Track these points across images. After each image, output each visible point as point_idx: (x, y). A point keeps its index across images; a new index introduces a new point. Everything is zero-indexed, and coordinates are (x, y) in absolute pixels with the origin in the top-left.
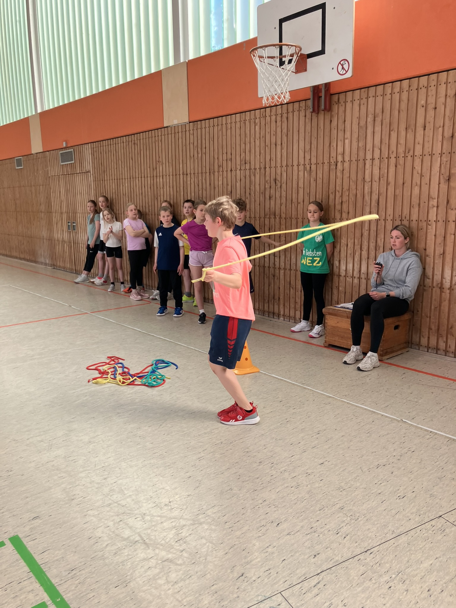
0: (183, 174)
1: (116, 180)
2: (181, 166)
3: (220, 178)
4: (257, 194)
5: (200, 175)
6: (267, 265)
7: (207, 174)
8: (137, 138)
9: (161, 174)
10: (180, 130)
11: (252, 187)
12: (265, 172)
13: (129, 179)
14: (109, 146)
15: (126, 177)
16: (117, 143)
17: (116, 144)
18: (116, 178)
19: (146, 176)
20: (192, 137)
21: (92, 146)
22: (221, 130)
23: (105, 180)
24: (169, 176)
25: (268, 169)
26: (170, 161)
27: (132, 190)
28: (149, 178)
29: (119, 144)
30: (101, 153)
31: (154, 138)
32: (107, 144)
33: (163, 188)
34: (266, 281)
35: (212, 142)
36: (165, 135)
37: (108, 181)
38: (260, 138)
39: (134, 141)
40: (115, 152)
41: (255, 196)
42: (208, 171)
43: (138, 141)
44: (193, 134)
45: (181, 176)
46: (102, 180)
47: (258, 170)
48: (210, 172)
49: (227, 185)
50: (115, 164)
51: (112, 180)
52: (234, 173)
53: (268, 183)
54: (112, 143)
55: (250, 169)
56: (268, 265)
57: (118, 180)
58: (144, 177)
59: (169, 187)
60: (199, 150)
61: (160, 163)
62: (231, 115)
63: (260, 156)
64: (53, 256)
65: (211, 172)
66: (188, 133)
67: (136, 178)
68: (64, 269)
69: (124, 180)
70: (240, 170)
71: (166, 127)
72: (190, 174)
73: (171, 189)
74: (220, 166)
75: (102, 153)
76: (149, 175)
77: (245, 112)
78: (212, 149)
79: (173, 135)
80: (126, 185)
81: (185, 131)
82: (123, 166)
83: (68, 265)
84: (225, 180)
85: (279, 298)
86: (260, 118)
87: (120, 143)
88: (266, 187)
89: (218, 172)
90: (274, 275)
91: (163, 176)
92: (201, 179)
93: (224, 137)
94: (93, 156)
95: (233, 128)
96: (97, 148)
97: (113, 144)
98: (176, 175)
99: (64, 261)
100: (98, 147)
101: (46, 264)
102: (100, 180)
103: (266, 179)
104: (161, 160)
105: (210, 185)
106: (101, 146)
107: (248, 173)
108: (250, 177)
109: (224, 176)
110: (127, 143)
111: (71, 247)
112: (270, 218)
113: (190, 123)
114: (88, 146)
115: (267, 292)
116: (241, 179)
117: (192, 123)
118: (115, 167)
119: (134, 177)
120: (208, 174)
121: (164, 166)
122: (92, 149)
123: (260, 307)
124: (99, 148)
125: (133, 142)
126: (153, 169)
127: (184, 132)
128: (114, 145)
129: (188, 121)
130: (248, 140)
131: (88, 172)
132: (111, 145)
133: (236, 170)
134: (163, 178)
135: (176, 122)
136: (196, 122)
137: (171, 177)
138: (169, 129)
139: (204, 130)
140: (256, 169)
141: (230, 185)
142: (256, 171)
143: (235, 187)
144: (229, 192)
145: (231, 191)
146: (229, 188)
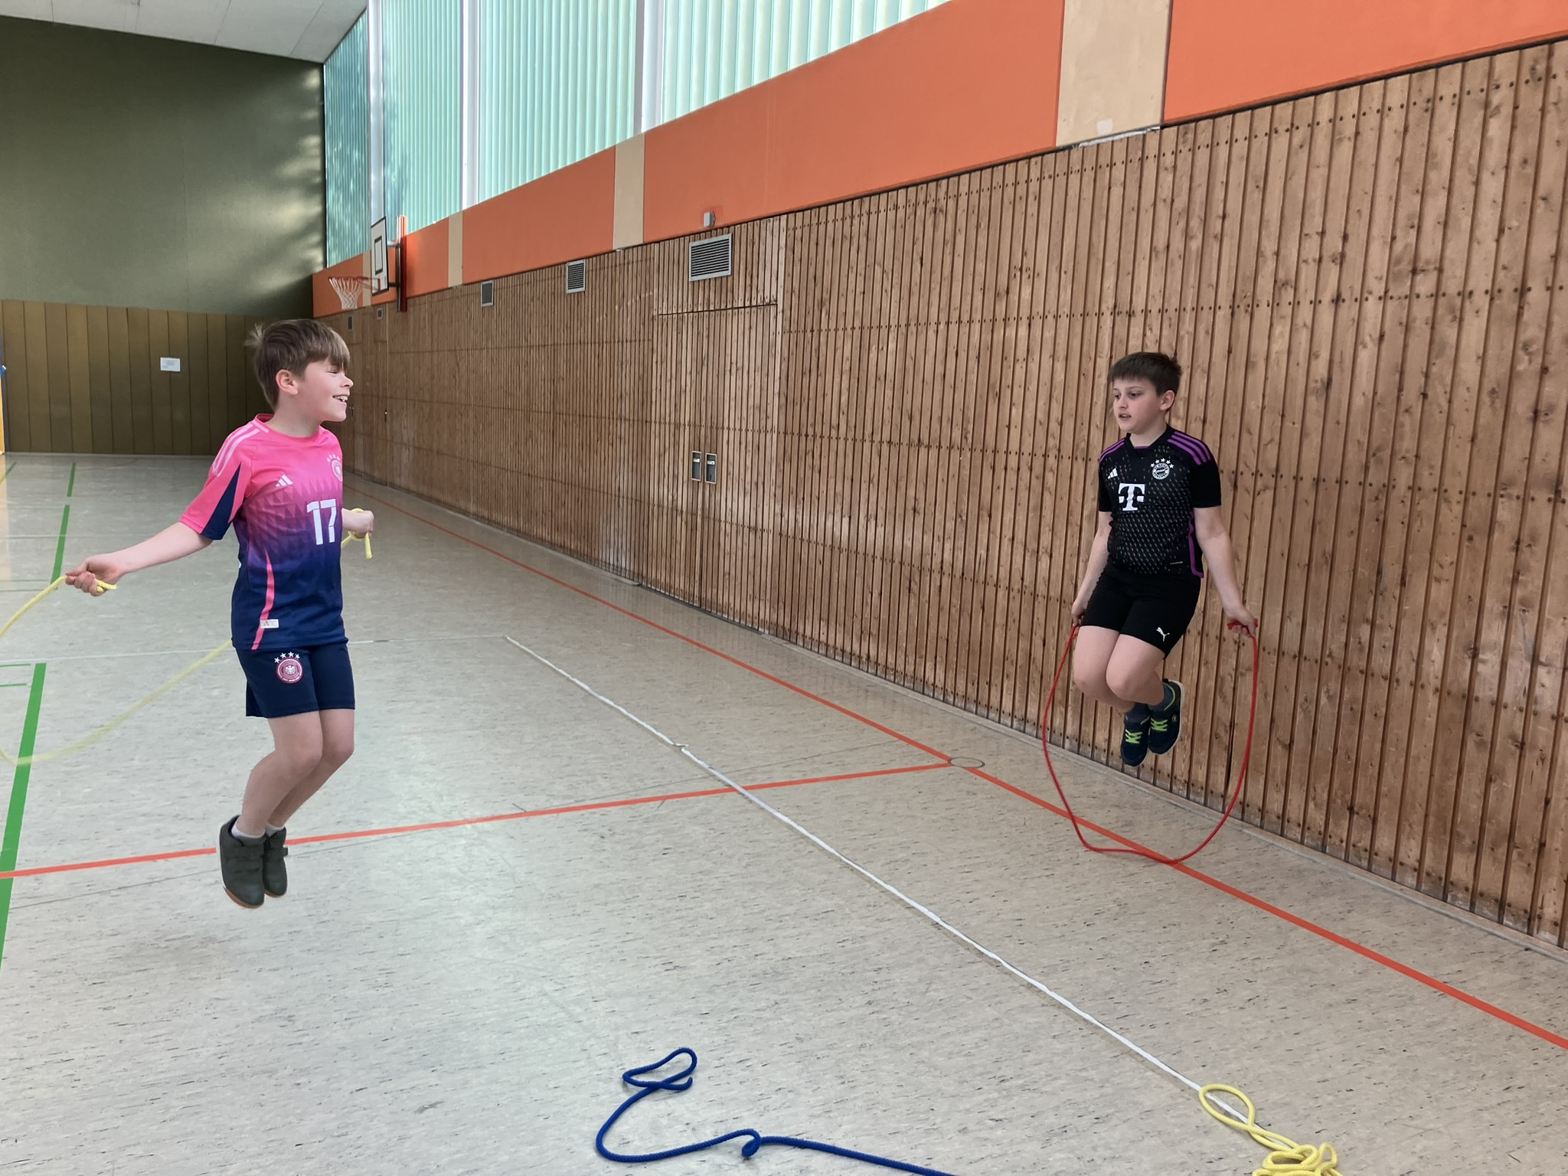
0: (1115, 311)
1: (857, 332)
2: (1109, 283)
3: (1282, 329)
4: (1465, 397)
5: (1188, 317)
6: (1485, 691)
7: (1219, 313)
8: (947, 193)
9: (1025, 312)
10: (1120, 156)
11: (1442, 368)
12: (1521, 308)
13: (903, 329)
14: (848, 221)
15: (893, 322)
16: (874, 209)
17: (869, 213)
18: (857, 324)
19: (965, 318)
20: (1167, 178)
21: (791, 225)
22: (1306, 149)
23: (820, 331)
24: (1056, 317)
25: (1537, 295)
26: (1067, 265)
27: (910, 363)
28: (976, 327)
29: (882, 215)
30: (817, 244)
31: (1010, 190)
32: (839, 216)
33: (1027, 360)
34: (1475, 757)
35: (1255, 196)
36: (1053, 177)
37: (832, 334)
38: (1507, 167)
39: (936, 200)
40: (863, 240)
41: (1450, 402)
42: (1224, 300)
43: (951, 203)
44: (1175, 167)
45: (1107, 320)
46: (812, 331)
47: (1481, 301)
48: (1232, 308)
49: (1312, 355)
50: (860, 279)
51: (845, 329)
52: (1348, 311)
53: (1530, 354)
54: (857, 211)
55: (1437, 295)
56: (1494, 694)
57: (866, 332)
58: (960, 322)
59: (1053, 356)
60: (1196, 224)
61: (1025, 276)
62: (1362, 83)
63: (1498, 241)
64: (640, 549)
65: (1242, 304)
66: (1150, 166)
67: (927, 324)
68: (669, 592)
69: (884, 331)
70: (1385, 297)
71: (1063, 149)
72: (1146, 312)
73: (1060, 366)
74: (1285, 284)
75: (821, 242)
76: (977, 316)
77: (1438, 66)
78: (1252, 218)
79: (1089, 175)
80: (892, 346)
81: (1141, 160)
82: (887, 285)
83: (680, 583)
84: (1303, 336)
85: (1542, 845)
86: (1515, 85)
87: (886, 211)
88: (1520, 368)
89: (1274, 304)
90: (1523, 744)
91: (1030, 318)
92: (1192, 330)
93: (1318, 175)
94: (790, 253)
95: (1369, 137)
96: (806, 229)
97: (861, 215)
98: (1084, 315)
99: (671, 569)
100: (810, 225)
101: (618, 570)
102: (805, 331)
103: (1522, 338)
104: (1029, 262)
105: (1230, 351)
106: (818, 224)
107: (1422, 310)
108: (1433, 328)
109: (1299, 321)
110: (910, 210)
111: (694, 529)
112: (1525, 500)
113: (1163, 127)
114: (776, 223)
115: (1475, 808)
116: (1382, 337)
117: (1176, 128)
118: (860, 289)
119: (922, 320)
120: (1223, 314)
121: (1040, 284)
122: (791, 232)
123: (1428, 862)
124: (814, 228)
125: (931, 205)
126: (997, 295)
127: (1136, 164)
128: (865, 218)
129: (1157, 120)
130: (1439, 178)
131: (769, 304)
132: (852, 217)
133: (1361, 300)
134: (1030, 325)
135: (1105, 128)
136: (1193, 125)
137: (1064, 322)
138: (1076, 155)
139: (1222, 151)
140: (1471, 293)
141: (1325, 355)
142: (1471, 303)
143: (1348, 363)
144: (1316, 381)
145: (1326, 380)
146: (1320, 368)
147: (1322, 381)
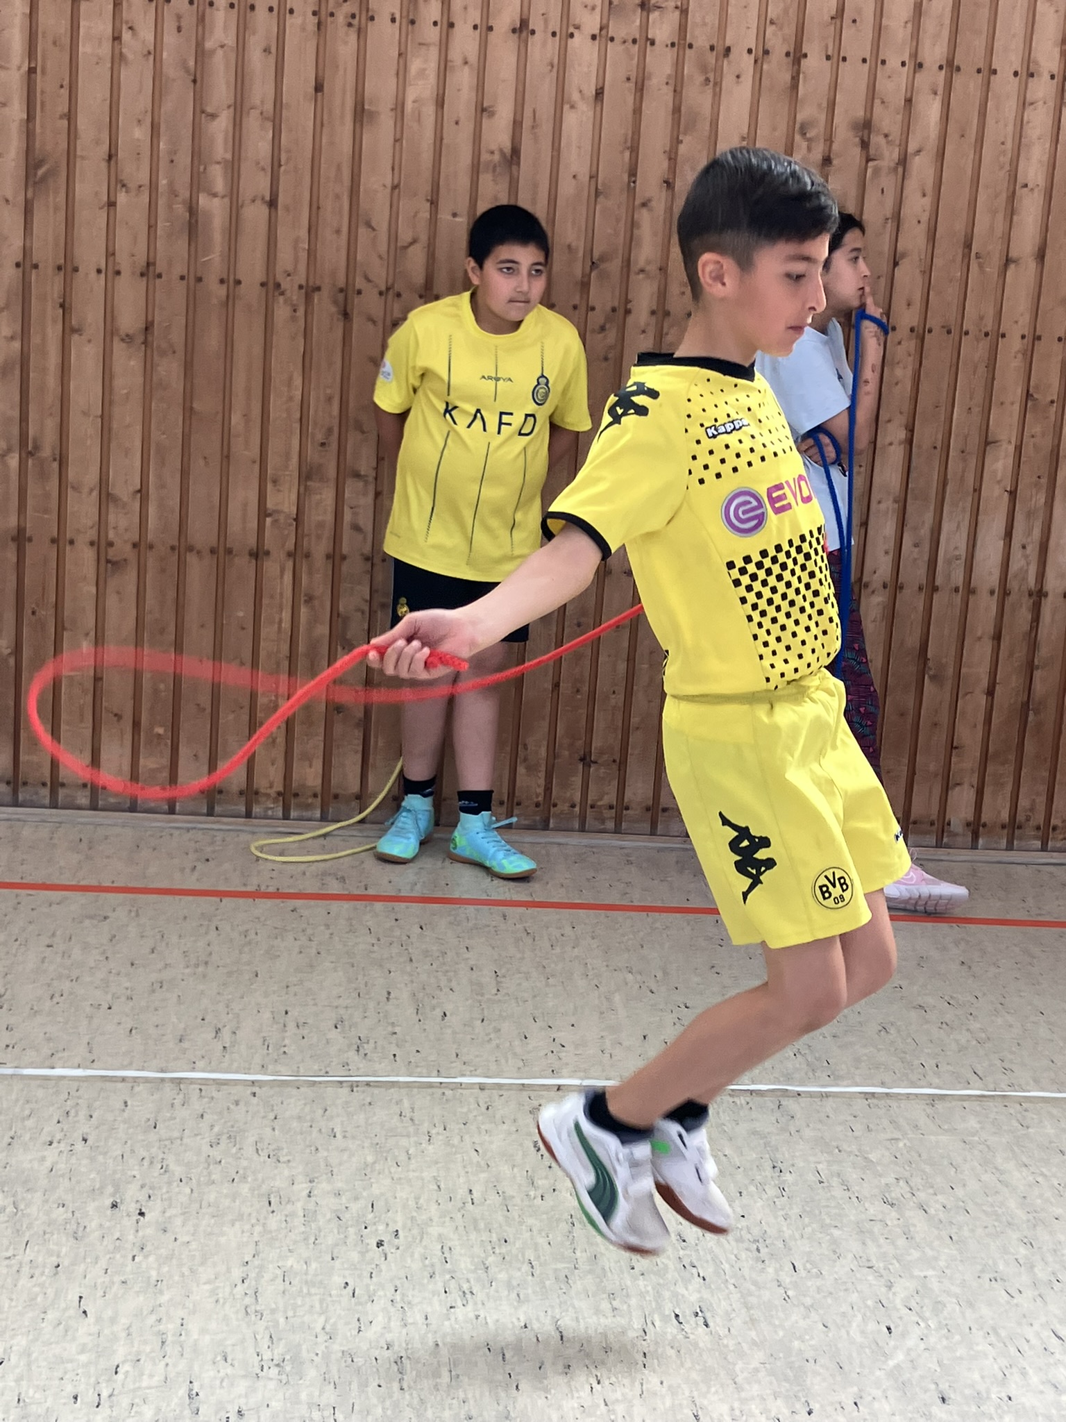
7: (292, 21)
12: (795, 78)
47: (743, 61)
48: (319, 16)
65: (338, 14)
140: (728, 50)
141: (505, 112)
142: (729, 63)
143: (546, 128)
144: (492, 153)
145: (508, 150)
146: (498, 134)
147: (501, 151)
